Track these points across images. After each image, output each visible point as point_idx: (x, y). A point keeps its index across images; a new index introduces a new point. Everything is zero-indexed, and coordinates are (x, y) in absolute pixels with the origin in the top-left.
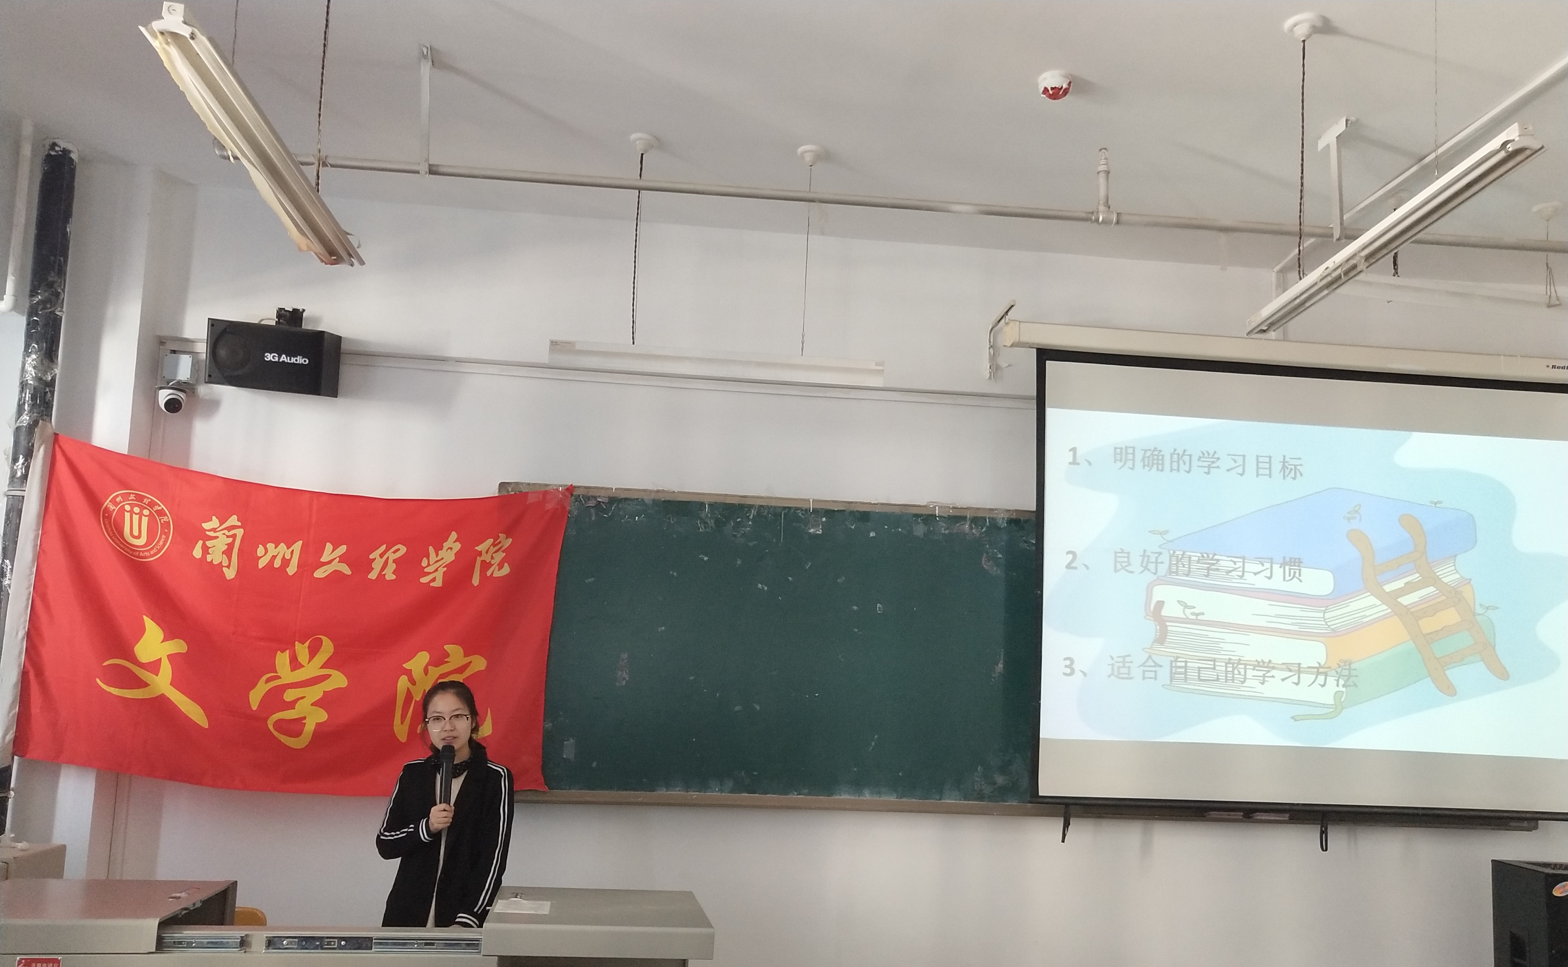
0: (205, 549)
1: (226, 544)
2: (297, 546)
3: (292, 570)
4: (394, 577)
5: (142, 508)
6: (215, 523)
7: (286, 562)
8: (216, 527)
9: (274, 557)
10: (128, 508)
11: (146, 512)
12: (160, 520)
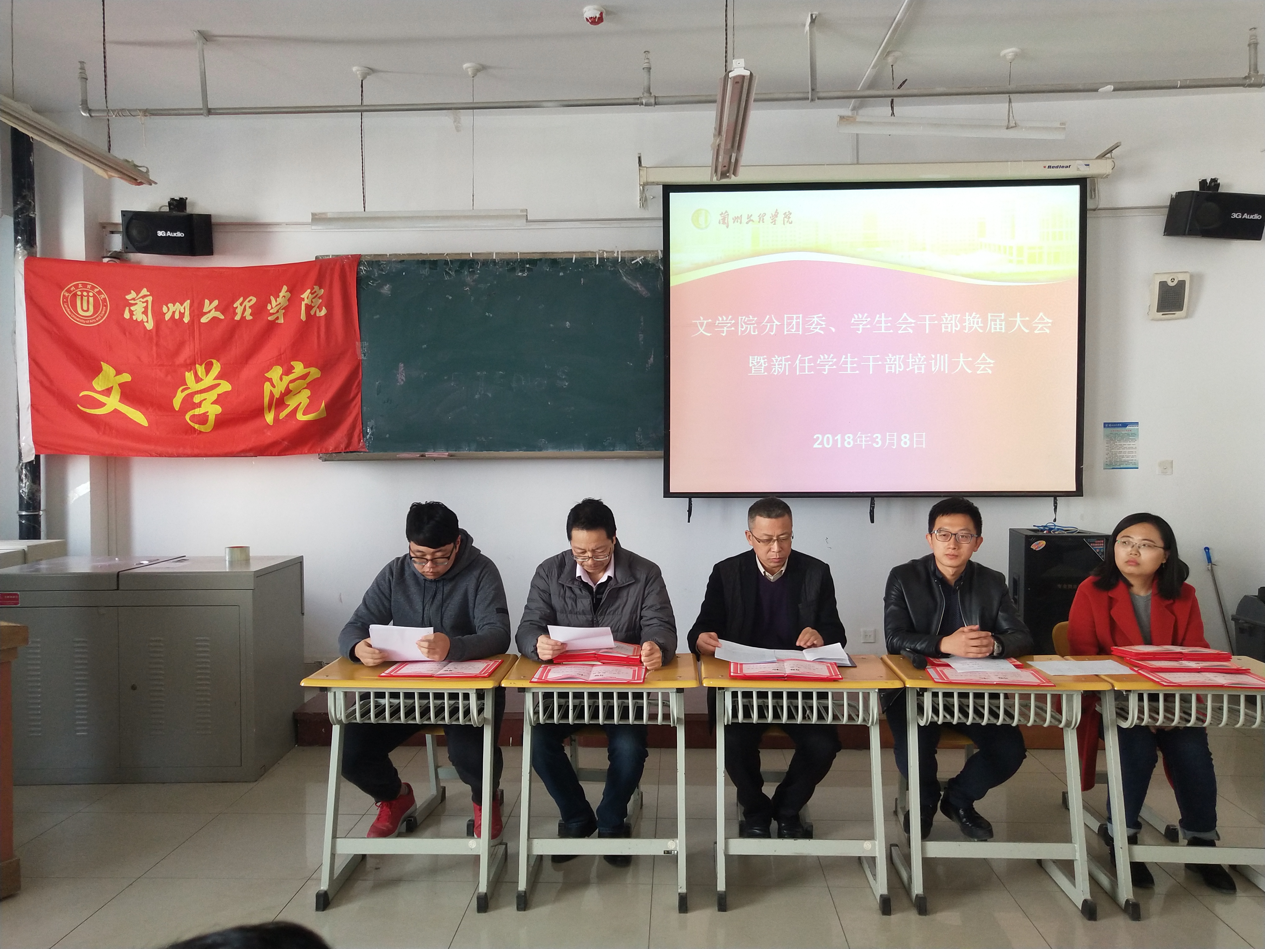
0: (131, 313)
1: (144, 307)
2: (187, 303)
3: (186, 320)
4: (251, 318)
5: (88, 292)
6: (133, 294)
7: (182, 315)
8: (134, 297)
9: (174, 313)
10: (79, 293)
11: (91, 294)
12: (100, 297)
